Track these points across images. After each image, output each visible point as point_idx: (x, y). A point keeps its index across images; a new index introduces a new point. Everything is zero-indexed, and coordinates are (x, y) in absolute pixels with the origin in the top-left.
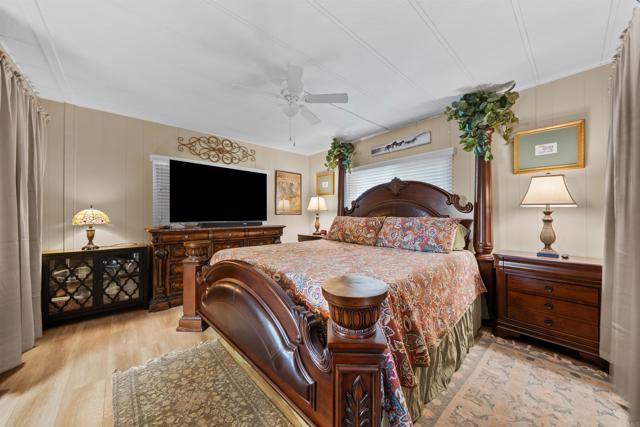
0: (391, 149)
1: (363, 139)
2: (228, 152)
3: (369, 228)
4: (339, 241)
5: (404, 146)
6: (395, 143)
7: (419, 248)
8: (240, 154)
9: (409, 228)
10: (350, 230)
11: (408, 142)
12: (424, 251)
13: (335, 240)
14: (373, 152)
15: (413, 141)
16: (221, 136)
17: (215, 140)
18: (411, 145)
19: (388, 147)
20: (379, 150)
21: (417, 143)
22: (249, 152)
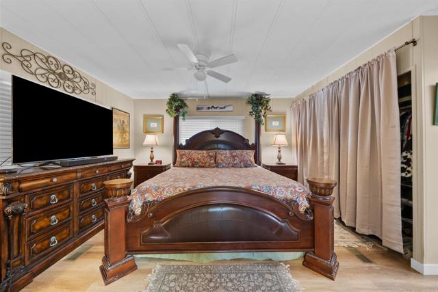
0: (210, 110)
1: (190, 98)
2: (69, 79)
3: (211, 157)
4: (188, 167)
5: (218, 110)
6: (213, 107)
7: (243, 166)
8: (82, 84)
9: (236, 156)
10: (198, 159)
11: (221, 108)
12: (246, 167)
13: (185, 167)
14: (198, 109)
15: (224, 108)
16: (63, 60)
17: (54, 62)
18: (223, 110)
19: (209, 108)
20: (202, 108)
21: (226, 109)
22: (90, 86)
